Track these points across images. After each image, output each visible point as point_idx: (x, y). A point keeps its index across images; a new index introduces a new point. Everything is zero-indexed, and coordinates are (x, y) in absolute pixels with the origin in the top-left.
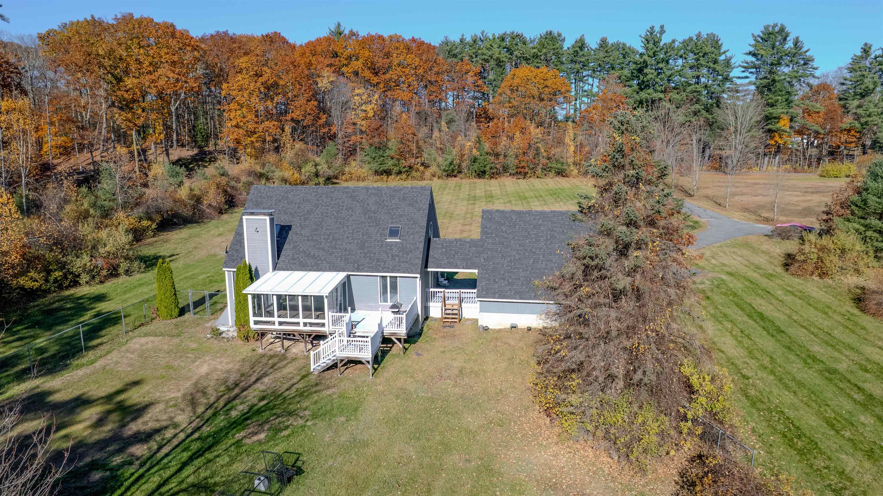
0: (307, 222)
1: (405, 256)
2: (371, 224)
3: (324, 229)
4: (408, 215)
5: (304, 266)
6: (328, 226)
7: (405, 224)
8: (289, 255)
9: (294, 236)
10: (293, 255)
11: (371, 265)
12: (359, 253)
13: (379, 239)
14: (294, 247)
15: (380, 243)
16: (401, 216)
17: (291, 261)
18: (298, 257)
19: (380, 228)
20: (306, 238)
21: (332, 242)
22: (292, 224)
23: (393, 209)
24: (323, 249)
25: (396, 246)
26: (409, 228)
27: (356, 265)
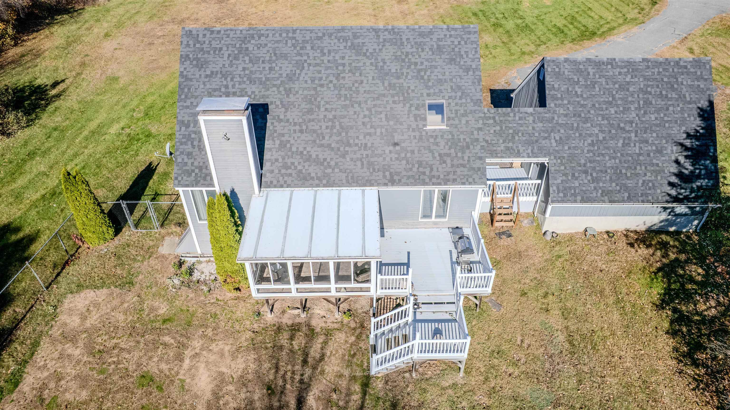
0: (292, 98)
1: (460, 154)
2: (396, 98)
3: (322, 109)
4: (451, 80)
5: (305, 179)
6: (327, 103)
7: (450, 97)
8: (277, 160)
9: (276, 124)
10: (283, 159)
11: (410, 173)
12: (387, 152)
13: (414, 126)
14: (283, 145)
15: (417, 134)
16: (440, 82)
17: (283, 171)
18: (293, 163)
19: (411, 105)
20: (297, 128)
21: (340, 134)
22: (267, 101)
23: (425, 71)
24: (329, 146)
25: (442, 136)
26: (457, 104)
27: (387, 174)
